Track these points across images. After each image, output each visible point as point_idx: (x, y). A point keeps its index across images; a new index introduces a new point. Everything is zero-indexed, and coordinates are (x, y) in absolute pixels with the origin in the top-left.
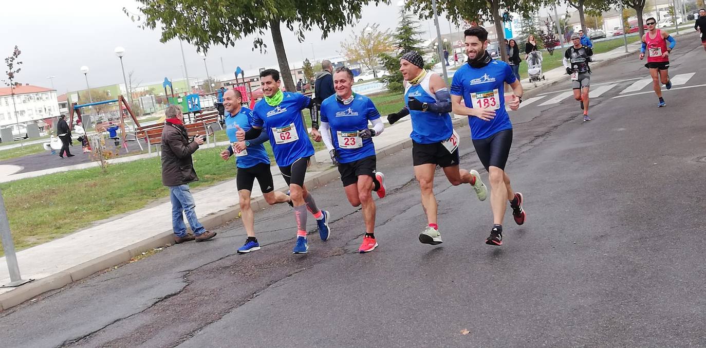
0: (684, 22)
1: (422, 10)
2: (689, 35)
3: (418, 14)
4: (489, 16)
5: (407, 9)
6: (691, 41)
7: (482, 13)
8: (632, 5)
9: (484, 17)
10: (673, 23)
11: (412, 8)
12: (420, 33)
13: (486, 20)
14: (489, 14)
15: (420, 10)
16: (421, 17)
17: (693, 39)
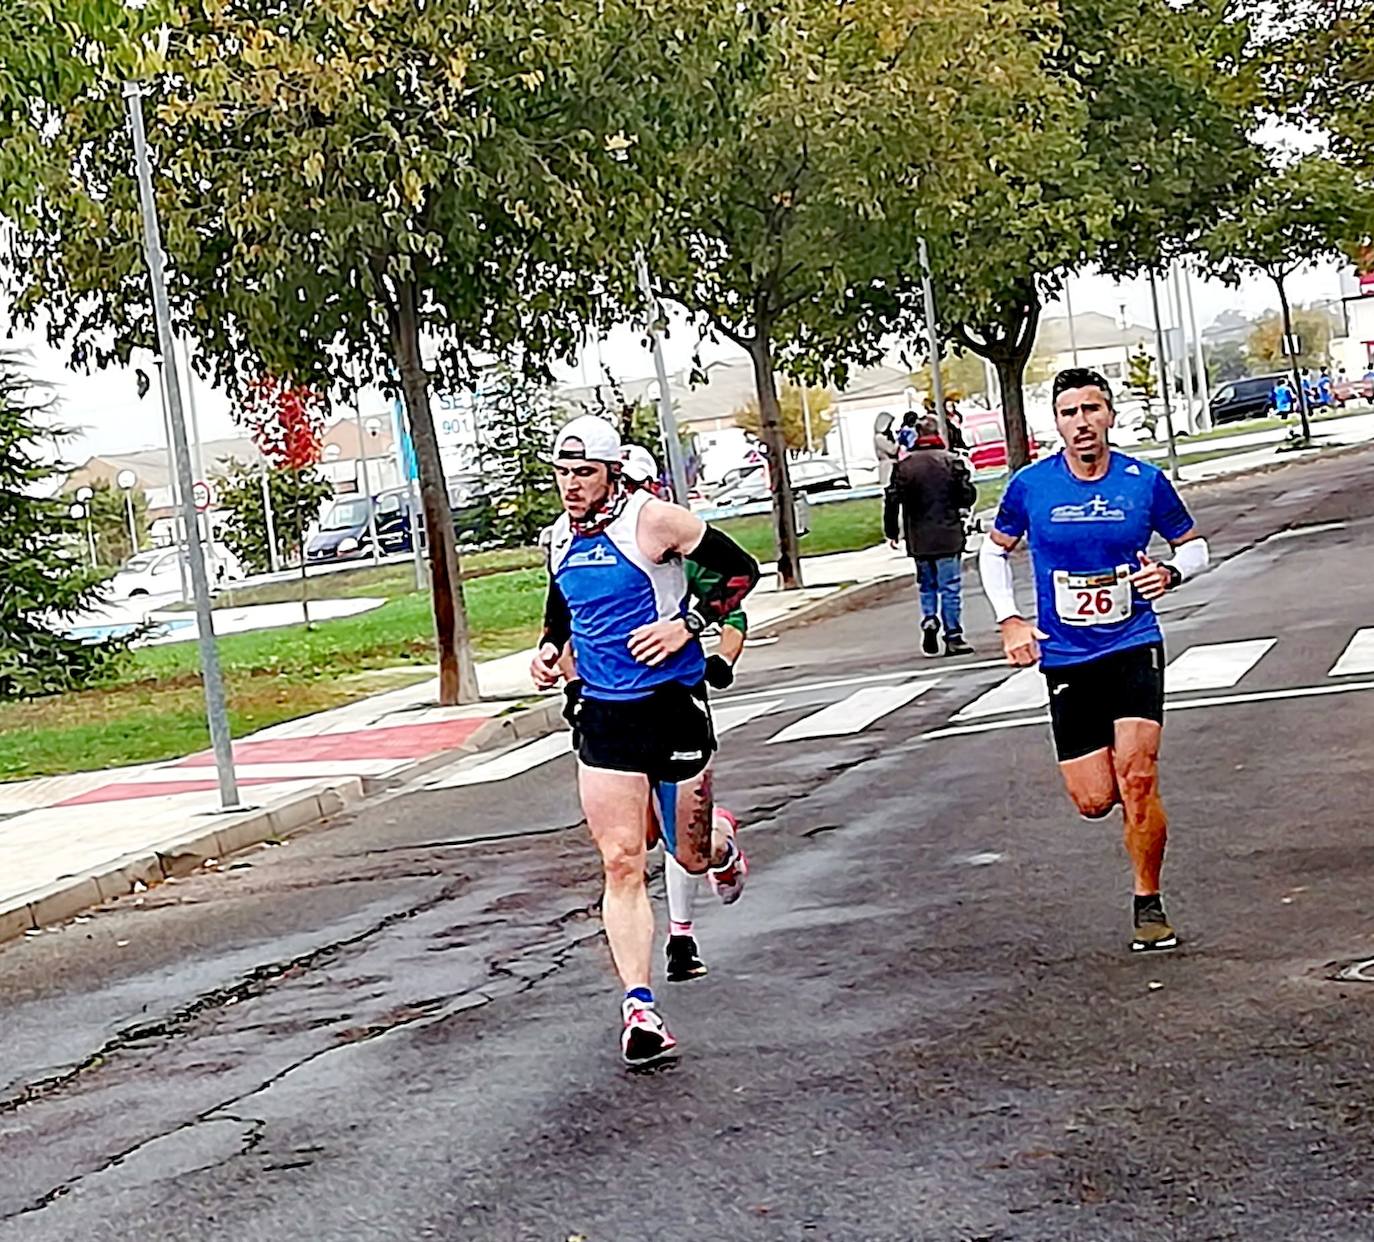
0: (1196, 431)
1: (85, 326)
2: (1224, 485)
3: (67, 345)
4: (373, 365)
5: (20, 320)
6: (1242, 508)
7: (343, 350)
8: (981, 341)
9: (354, 369)
10: (1146, 433)
11: (42, 317)
12: (59, 432)
13: (364, 381)
14: (377, 354)
15: (77, 325)
16: (77, 358)
17: (1243, 501)
